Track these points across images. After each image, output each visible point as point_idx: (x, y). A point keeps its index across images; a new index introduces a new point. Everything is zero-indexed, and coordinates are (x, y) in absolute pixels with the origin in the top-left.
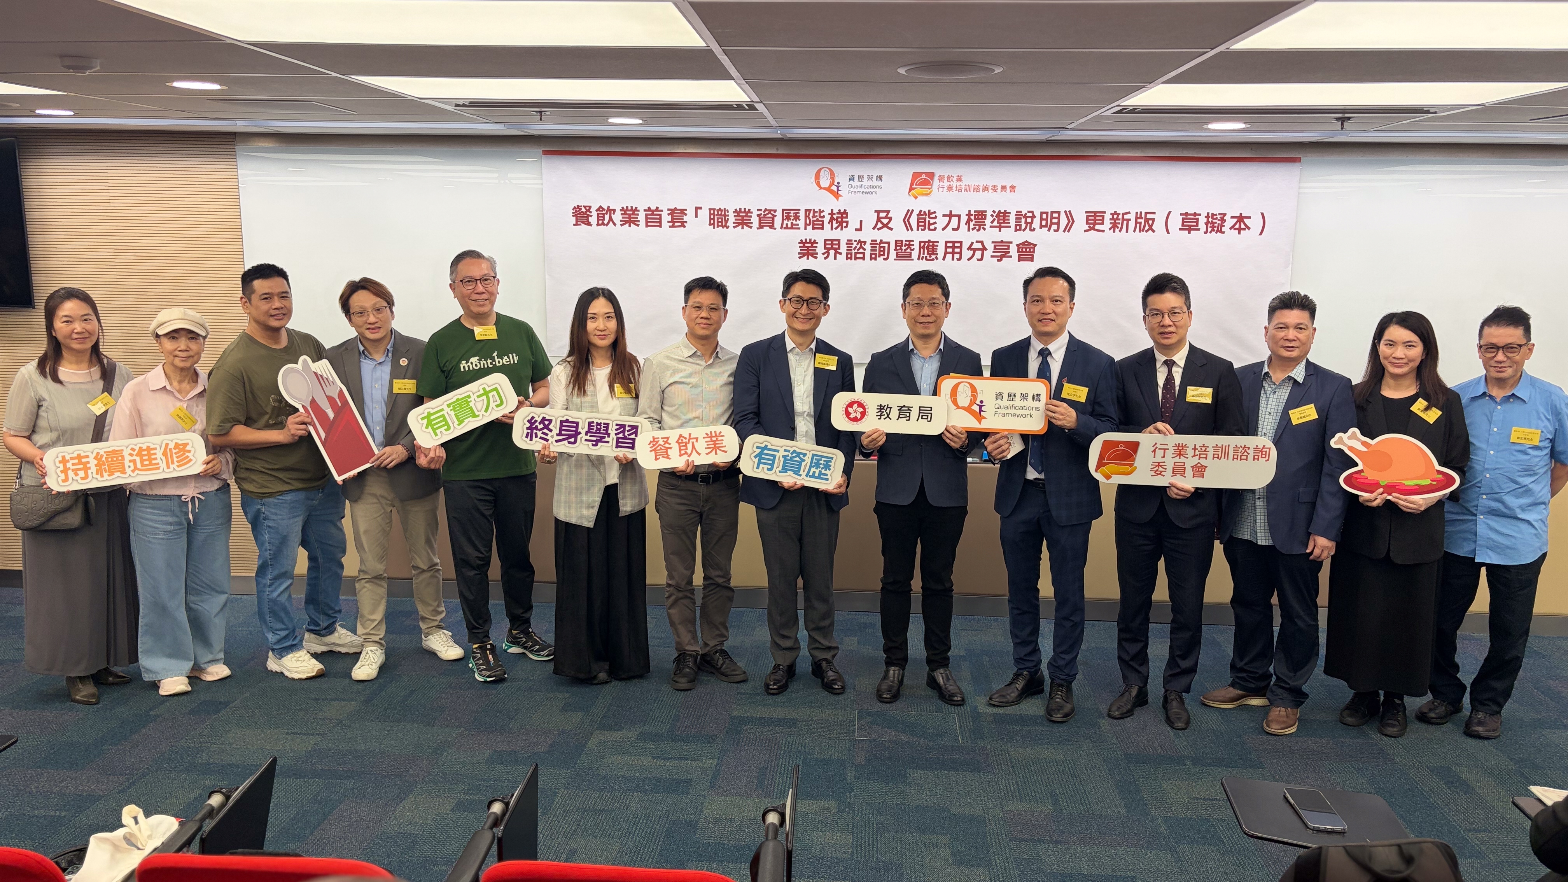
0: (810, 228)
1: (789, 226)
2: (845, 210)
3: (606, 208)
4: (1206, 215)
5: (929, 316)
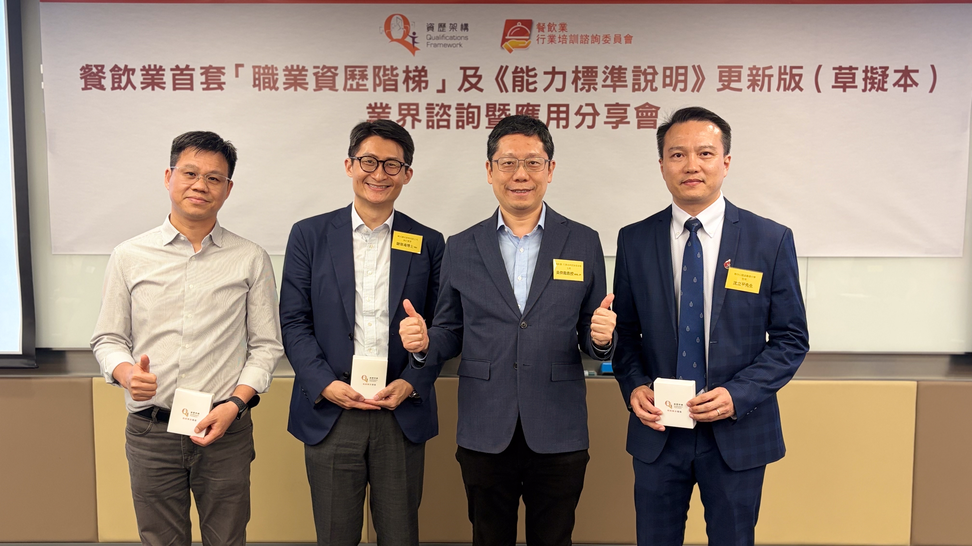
0: (380, 89)
1: (355, 87)
2: (423, 67)
3: (122, 67)
4: (864, 69)
5: (525, 181)
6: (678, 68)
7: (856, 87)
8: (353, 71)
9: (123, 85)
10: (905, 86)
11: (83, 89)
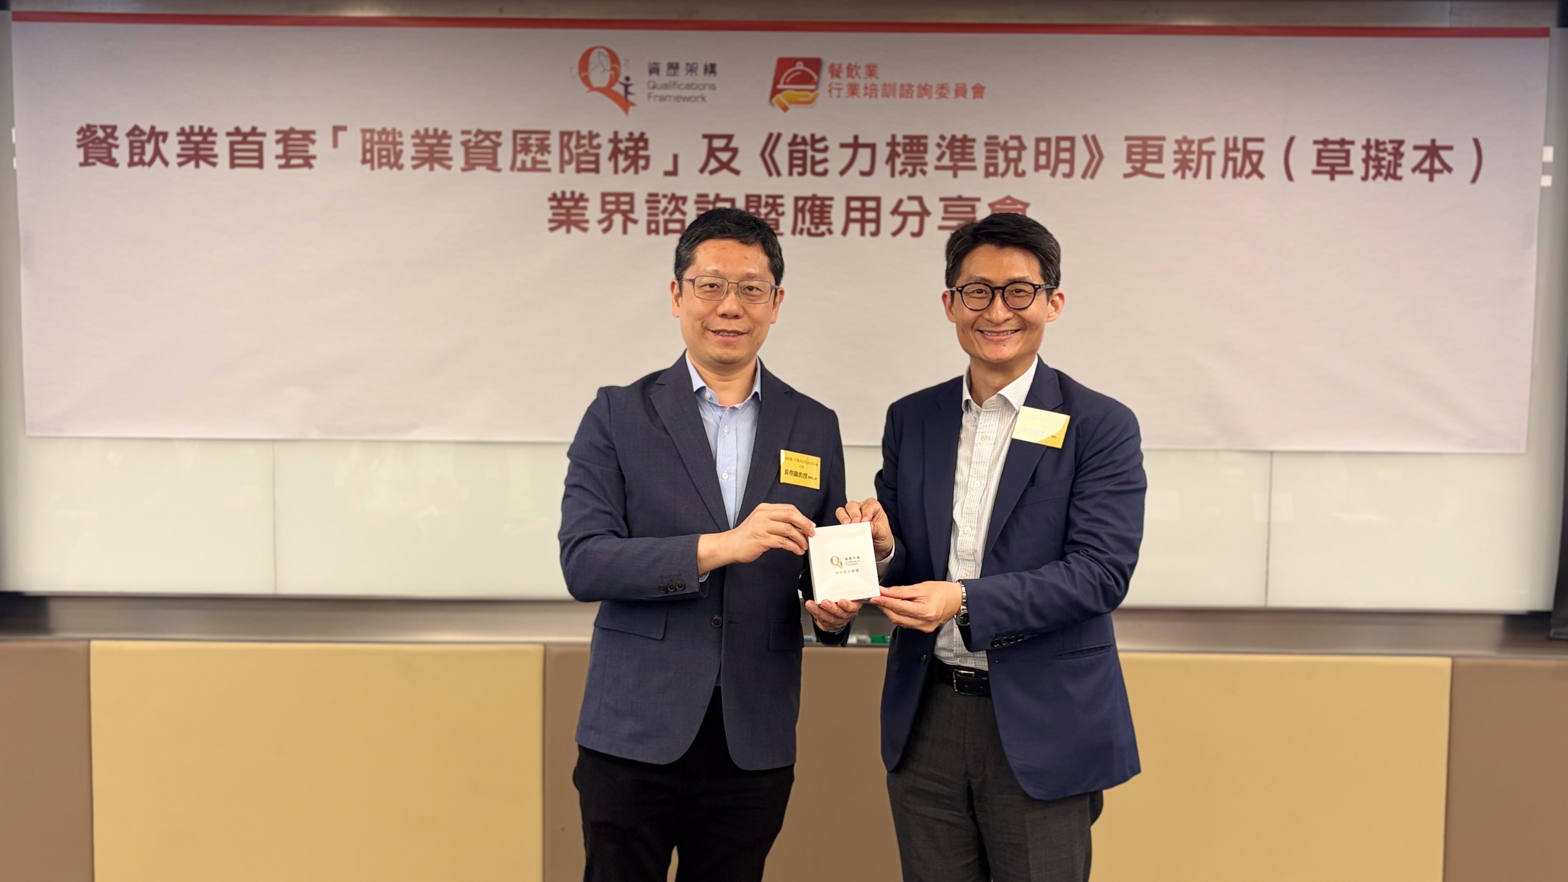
0: (571, 169)
1: (529, 165)
2: (642, 134)
3: (146, 129)
4: (1364, 143)
5: (737, 317)
6: (1059, 139)
7: (1350, 173)
8: (526, 140)
9: (147, 158)
10: (1432, 172)
11: (81, 165)
